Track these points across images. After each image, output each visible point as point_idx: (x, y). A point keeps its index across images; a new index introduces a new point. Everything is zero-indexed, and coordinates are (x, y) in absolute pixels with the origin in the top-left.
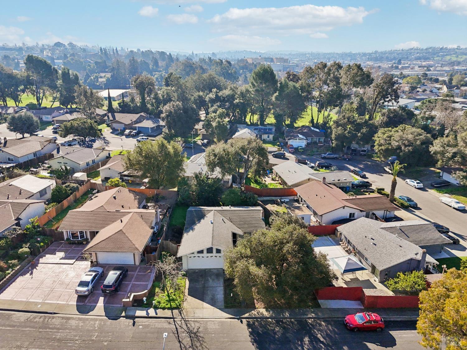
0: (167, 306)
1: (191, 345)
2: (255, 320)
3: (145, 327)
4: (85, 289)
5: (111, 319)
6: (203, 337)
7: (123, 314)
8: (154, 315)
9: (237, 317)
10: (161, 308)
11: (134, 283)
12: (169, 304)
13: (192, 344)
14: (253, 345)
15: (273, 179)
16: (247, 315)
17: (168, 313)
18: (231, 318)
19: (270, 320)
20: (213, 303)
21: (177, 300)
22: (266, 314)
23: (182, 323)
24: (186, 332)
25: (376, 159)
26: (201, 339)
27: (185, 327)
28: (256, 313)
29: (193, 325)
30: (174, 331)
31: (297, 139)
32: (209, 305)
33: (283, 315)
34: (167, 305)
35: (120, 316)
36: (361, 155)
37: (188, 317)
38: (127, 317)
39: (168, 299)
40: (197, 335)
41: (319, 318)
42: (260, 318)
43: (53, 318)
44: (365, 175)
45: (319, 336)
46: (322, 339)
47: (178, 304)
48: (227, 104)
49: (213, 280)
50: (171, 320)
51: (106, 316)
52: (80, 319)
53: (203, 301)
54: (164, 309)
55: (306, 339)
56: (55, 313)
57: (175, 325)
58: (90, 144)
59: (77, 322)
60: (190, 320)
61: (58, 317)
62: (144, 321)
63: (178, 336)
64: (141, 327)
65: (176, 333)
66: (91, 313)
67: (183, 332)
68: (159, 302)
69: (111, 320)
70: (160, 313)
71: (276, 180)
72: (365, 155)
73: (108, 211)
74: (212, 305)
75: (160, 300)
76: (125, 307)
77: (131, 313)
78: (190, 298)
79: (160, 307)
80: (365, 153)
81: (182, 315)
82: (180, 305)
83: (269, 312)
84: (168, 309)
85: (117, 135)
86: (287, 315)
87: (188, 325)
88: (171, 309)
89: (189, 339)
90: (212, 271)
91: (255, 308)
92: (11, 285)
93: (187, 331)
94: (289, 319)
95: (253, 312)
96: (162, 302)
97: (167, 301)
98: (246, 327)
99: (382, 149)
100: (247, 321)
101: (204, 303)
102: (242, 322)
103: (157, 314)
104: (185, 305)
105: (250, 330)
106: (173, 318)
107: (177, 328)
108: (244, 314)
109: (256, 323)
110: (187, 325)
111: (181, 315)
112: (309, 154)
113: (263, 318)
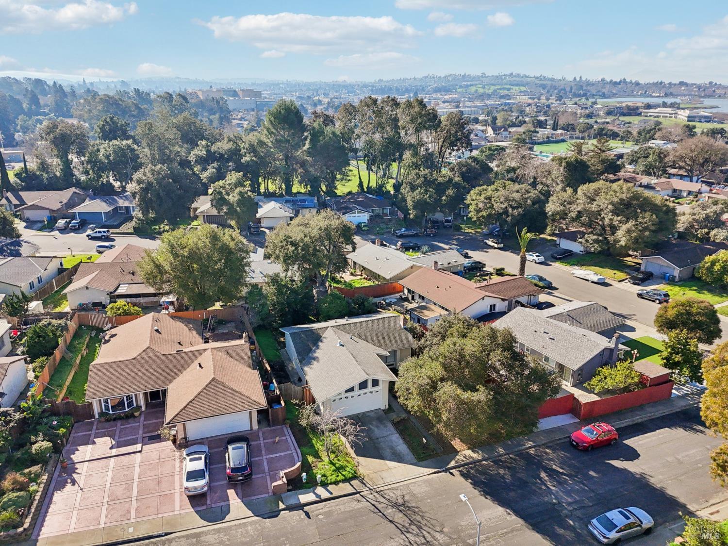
0: (338, 479)
1: (409, 522)
2: (466, 467)
3: (328, 514)
4: (201, 483)
5: (269, 518)
6: (417, 507)
7: (282, 506)
8: (328, 495)
9: (442, 469)
10: (331, 483)
11: (268, 456)
12: (340, 475)
13: (410, 520)
14: (486, 498)
15: (352, 274)
16: (453, 464)
17: (346, 488)
18: (434, 473)
19: (484, 462)
20: (398, 458)
21: (347, 467)
22: (475, 455)
23: (374, 496)
24: (389, 507)
25: (467, 231)
26: (417, 510)
27: (382, 500)
28: (462, 458)
29: (391, 495)
30: (372, 510)
31: (355, 213)
32: (396, 463)
33: (497, 452)
34: (338, 476)
35: (276, 509)
36: (445, 227)
37: (378, 486)
38: (290, 508)
39: (333, 468)
40: (408, 507)
41: (539, 446)
42: (471, 463)
43: (170, 541)
44: (467, 253)
45: (554, 467)
46: (561, 471)
47: (353, 472)
48: (230, 164)
49: (378, 427)
50: (356, 496)
51: (256, 516)
52: (219, 531)
53: (384, 460)
54: (336, 483)
55: (543, 475)
56: (167, 534)
57: (367, 501)
58: (14, 250)
59: (216, 536)
60: (382, 489)
61: (179, 537)
62: (319, 508)
63: (383, 514)
64: (321, 517)
65: (378, 511)
66: (228, 518)
67: (386, 508)
68: (324, 476)
69: (268, 520)
70: (336, 490)
71: (356, 275)
72: (450, 227)
73: (164, 353)
74: (399, 462)
75: (323, 472)
76: (277, 495)
77: (292, 502)
78: (362, 460)
79: (329, 482)
80: (450, 224)
81: (367, 484)
82: (355, 473)
83: (478, 452)
84: (343, 481)
85: (40, 230)
86: (501, 450)
87: (385, 496)
88: (347, 480)
89: (401, 515)
90: (367, 414)
91: (456, 452)
92: (50, 510)
93: (390, 504)
94: (506, 455)
95: (457, 457)
96: (328, 474)
97: (334, 471)
98: (462, 479)
99: (482, 216)
100: (459, 471)
101: (387, 462)
102: (451, 474)
103: (331, 493)
104: (361, 471)
105: (470, 481)
106: (359, 493)
107: (373, 505)
108: (449, 463)
109: (472, 472)
110: (384, 498)
111: (366, 486)
112: (378, 233)
113: (475, 462)
